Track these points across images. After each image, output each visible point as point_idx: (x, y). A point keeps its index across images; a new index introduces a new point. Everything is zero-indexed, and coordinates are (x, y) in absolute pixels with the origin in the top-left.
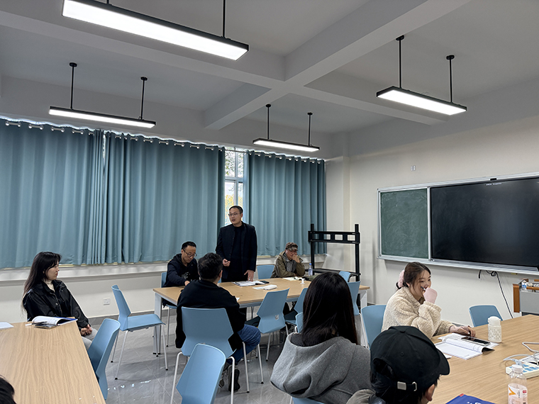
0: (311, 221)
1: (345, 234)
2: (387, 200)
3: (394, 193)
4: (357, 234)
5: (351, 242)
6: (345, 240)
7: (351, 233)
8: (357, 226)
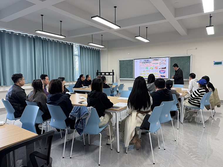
0: (97, 69)
1: (109, 73)
2: (121, 63)
3: (124, 61)
4: (113, 73)
5: (111, 75)
6: (109, 75)
7: (111, 72)
8: (113, 70)
